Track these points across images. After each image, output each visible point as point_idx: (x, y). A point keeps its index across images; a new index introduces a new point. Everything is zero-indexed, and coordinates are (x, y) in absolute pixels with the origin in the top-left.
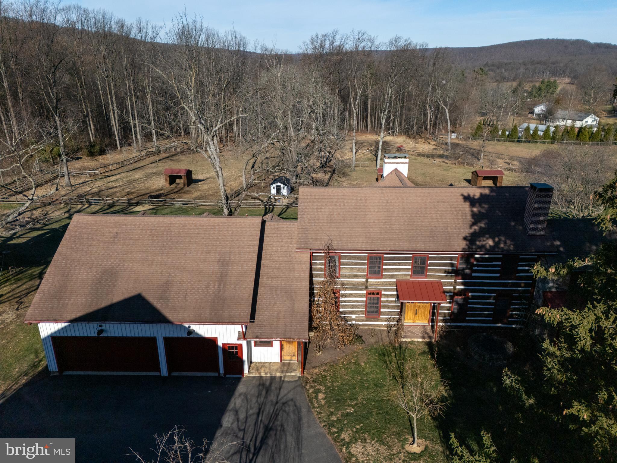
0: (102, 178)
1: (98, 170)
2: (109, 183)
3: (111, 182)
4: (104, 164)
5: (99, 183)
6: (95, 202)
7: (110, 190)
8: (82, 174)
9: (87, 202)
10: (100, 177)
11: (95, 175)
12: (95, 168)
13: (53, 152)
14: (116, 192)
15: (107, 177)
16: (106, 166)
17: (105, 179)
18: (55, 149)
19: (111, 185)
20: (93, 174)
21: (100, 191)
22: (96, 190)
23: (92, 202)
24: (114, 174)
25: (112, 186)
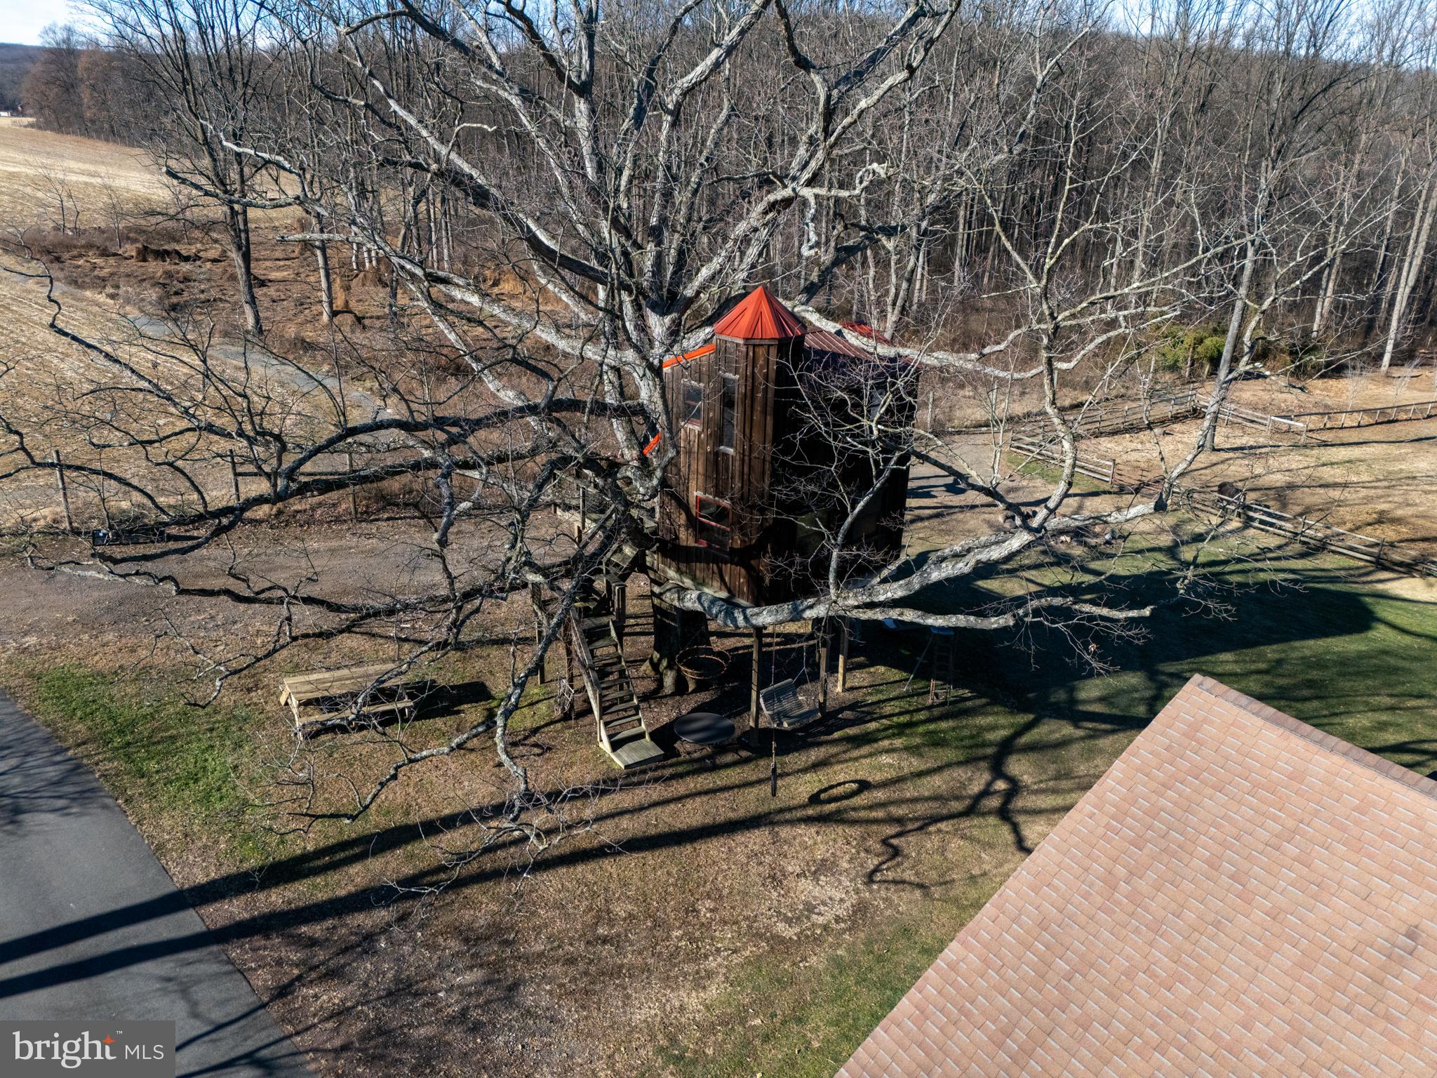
0: (1305, 446)
1: (1302, 419)
2: (1324, 465)
3: (1332, 464)
4: (1326, 406)
5: (1295, 461)
6: (1262, 522)
7: (1322, 491)
8: (1252, 421)
9: (1239, 515)
10: (1302, 439)
11: (1288, 431)
12: (1297, 411)
13: (1200, 349)
14: (1340, 503)
15: (1325, 444)
16: (1327, 412)
17: (1315, 452)
18: (1208, 342)
19: (1328, 474)
20: (1285, 428)
21: (1291, 487)
22: (1279, 479)
23: (1252, 519)
24: (1345, 441)
25: (1331, 480)
